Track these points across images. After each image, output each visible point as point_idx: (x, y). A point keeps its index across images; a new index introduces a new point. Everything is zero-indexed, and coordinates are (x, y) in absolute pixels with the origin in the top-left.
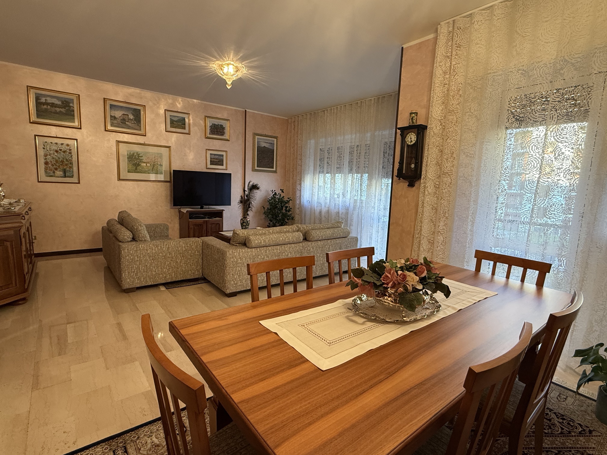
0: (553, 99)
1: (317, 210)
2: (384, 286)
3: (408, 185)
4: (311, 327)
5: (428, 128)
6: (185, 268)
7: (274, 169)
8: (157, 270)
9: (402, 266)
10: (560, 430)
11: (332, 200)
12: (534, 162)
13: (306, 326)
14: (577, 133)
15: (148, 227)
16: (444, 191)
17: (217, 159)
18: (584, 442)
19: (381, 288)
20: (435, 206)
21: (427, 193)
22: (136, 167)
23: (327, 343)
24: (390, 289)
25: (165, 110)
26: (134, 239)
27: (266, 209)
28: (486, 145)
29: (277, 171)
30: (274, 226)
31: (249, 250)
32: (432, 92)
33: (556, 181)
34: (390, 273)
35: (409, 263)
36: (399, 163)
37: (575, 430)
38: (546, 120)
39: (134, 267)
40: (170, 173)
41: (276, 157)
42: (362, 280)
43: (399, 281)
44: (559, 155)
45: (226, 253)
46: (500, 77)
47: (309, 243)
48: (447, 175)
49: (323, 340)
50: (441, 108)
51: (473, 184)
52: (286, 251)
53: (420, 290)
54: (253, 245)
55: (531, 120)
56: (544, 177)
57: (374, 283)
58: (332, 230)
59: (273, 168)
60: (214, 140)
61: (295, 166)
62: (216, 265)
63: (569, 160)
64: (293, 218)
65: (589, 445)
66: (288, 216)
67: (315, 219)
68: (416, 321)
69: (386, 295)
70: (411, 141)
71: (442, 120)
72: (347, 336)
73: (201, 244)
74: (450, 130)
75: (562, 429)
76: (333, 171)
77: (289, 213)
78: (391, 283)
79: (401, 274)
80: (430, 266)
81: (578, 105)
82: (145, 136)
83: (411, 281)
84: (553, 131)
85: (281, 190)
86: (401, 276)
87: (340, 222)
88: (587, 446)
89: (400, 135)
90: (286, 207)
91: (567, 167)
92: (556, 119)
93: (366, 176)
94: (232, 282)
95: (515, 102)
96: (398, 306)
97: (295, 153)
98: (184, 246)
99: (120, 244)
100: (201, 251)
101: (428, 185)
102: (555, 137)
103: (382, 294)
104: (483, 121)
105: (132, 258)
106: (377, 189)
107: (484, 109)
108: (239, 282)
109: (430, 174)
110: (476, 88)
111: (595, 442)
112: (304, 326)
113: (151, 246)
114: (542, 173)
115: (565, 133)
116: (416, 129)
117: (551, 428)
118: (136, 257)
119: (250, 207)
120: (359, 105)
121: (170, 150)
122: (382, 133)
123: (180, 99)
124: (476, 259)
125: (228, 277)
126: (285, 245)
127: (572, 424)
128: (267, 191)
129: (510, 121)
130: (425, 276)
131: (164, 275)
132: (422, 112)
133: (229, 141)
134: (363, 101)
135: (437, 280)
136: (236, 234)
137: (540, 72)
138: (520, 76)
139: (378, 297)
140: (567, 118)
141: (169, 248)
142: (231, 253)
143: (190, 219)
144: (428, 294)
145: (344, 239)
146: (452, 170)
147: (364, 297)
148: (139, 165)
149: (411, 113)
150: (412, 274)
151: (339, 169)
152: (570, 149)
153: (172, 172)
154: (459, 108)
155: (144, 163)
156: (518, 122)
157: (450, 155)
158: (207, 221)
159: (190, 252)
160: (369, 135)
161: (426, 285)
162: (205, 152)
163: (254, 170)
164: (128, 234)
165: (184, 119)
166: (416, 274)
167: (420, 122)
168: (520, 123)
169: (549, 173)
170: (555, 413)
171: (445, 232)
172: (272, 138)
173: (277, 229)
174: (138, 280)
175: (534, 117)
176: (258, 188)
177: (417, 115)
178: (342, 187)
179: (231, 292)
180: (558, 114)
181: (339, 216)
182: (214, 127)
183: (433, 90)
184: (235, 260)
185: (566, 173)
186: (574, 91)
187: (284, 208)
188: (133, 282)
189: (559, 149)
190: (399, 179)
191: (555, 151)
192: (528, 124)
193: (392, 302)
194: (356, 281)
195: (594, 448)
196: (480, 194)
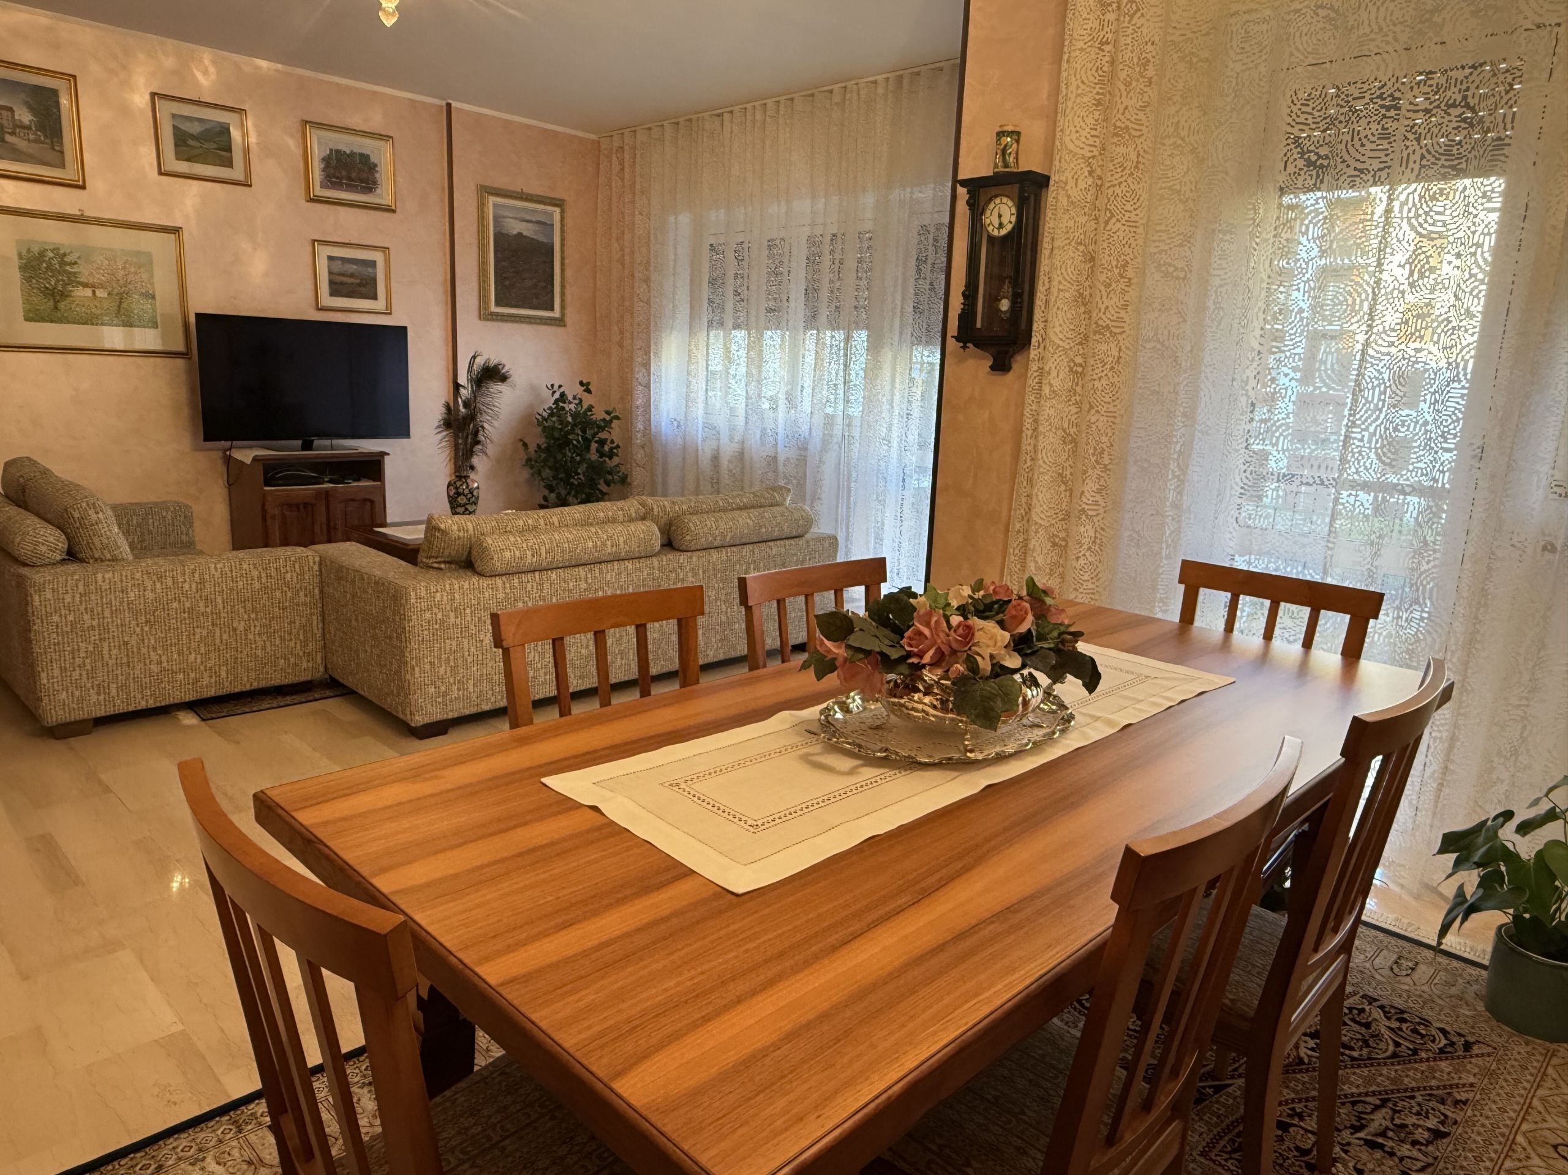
0: (1411, 103)
1: (706, 452)
2: (910, 661)
3: (993, 368)
4: (700, 787)
5: (1052, 182)
6: (264, 648)
7: (556, 314)
8: (164, 658)
9: (963, 606)
10: (1391, 1048)
11: (753, 418)
12: (1355, 295)
13: (683, 786)
14: (1471, 209)
15: (123, 514)
16: (1097, 384)
17: (352, 276)
18: (1449, 1073)
19: (904, 669)
20: (1072, 430)
21: (1046, 390)
22: (56, 302)
23: (747, 827)
24: (930, 671)
25: (153, 95)
26: (72, 555)
27: (532, 448)
28: (1222, 240)
29: (569, 319)
30: (564, 503)
31: (485, 582)
32: (1065, 65)
33: (1413, 353)
34: (927, 624)
35: (982, 593)
36: (963, 294)
37: (1430, 1045)
38: (1389, 167)
39: (83, 650)
40: (186, 325)
41: (563, 270)
42: (849, 647)
43: (955, 646)
44: (1422, 275)
45: (408, 594)
46: (1265, 27)
47: (682, 558)
48: (1108, 334)
49: (736, 820)
50: (1090, 120)
51: (1184, 364)
52: (608, 583)
53: (1016, 671)
54: (498, 565)
55: (1348, 166)
56: (1380, 342)
57: (881, 653)
58: (754, 513)
59: (552, 309)
60: (340, 208)
61: (627, 303)
62: (374, 637)
63: (1449, 291)
64: (624, 480)
65: (1460, 1078)
66: (610, 473)
67: (698, 480)
68: (1001, 758)
69: (917, 690)
70: (1001, 225)
71: (1094, 157)
72: (804, 806)
73: (316, 567)
74: (1118, 190)
75: (1397, 1044)
76: (753, 319)
77: (611, 463)
78: (931, 652)
79: (959, 626)
80: (1043, 602)
81: (1479, 123)
82: (83, 187)
83: (988, 646)
84: (1406, 202)
85: (581, 383)
86: (961, 631)
87: (781, 488)
88: (1456, 1081)
89: (968, 202)
90: (602, 443)
91: (1443, 311)
92: (1417, 167)
93: (861, 337)
94: (432, 690)
95: (1304, 109)
96: (952, 720)
97: (627, 258)
98: (255, 573)
99: (25, 571)
100: (317, 591)
101: (1050, 365)
102: (1413, 221)
103: (906, 687)
104: (1213, 166)
105: (71, 618)
106: (897, 380)
107: (1217, 127)
108: (455, 688)
109: (1057, 329)
110: (1195, 60)
111: (1476, 1070)
112: (678, 785)
113: (138, 575)
114: (1375, 330)
115: (1442, 209)
116: (1016, 187)
117: (1368, 1046)
118: (86, 617)
119: (478, 443)
120: (837, 98)
121: (180, 243)
122: (912, 193)
123: (206, 56)
124: (1183, 586)
125: (418, 674)
126: (603, 566)
127: (1424, 1032)
128: (533, 388)
129: (1291, 168)
130: (1029, 630)
131: (192, 675)
132: (1034, 131)
133: (394, 211)
134: (849, 84)
135: (1063, 642)
136: (439, 530)
137: (1377, 18)
138: (1320, 25)
139: (895, 696)
140: (1447, 164)
141: (202, 582)
142: (423, 593)
143: (266, 485)
144: (1037, 684)
145: (792, 542)
146: (1121, 320)
147: (854, 701)
148: (64, 295)
149: (1000, 134)
150: (991, 626)
151: (775, 315)
152: (1453, 259)
153: (192, 319)
154: (1144, 121)
155: (85, 285)
156: (1314, 173)
157: (1117, 271)
158: (327, 492)
159: (278, 594)
160: (869, 200)
161: (1033, 658)
162: (309, 249)
163: (486, 316)
164: (51, 539)
165: (225, 130)
166: (1002, 625)
167: (1030, 162)
168: (1318, 176)
169: (1394, 330)
170: (1382, 1007)
171: (1102, 511)
172: (545, 204)
173: (576, 512)
174: (98, 694)
175: (1359, 157)
176: (504, 378)
177: (1018, 141)
178: (784, 373)
179: (427, 720)
180: (1424, 151)
181: (775, 471)
182: (338, 160)
183: (1068, 61)
184: (440, 616)
185: (1439, 330)
186: (1471, 79)
187: (594, 446)
188: (80, 700)
189: (1423, 256)
190: (964, 347)
191: (1411, 264)
192: (1342, 179)
193: (934, 707)
194: (829, 651)
195: (1472, 1085)
196: (1202, 394)
